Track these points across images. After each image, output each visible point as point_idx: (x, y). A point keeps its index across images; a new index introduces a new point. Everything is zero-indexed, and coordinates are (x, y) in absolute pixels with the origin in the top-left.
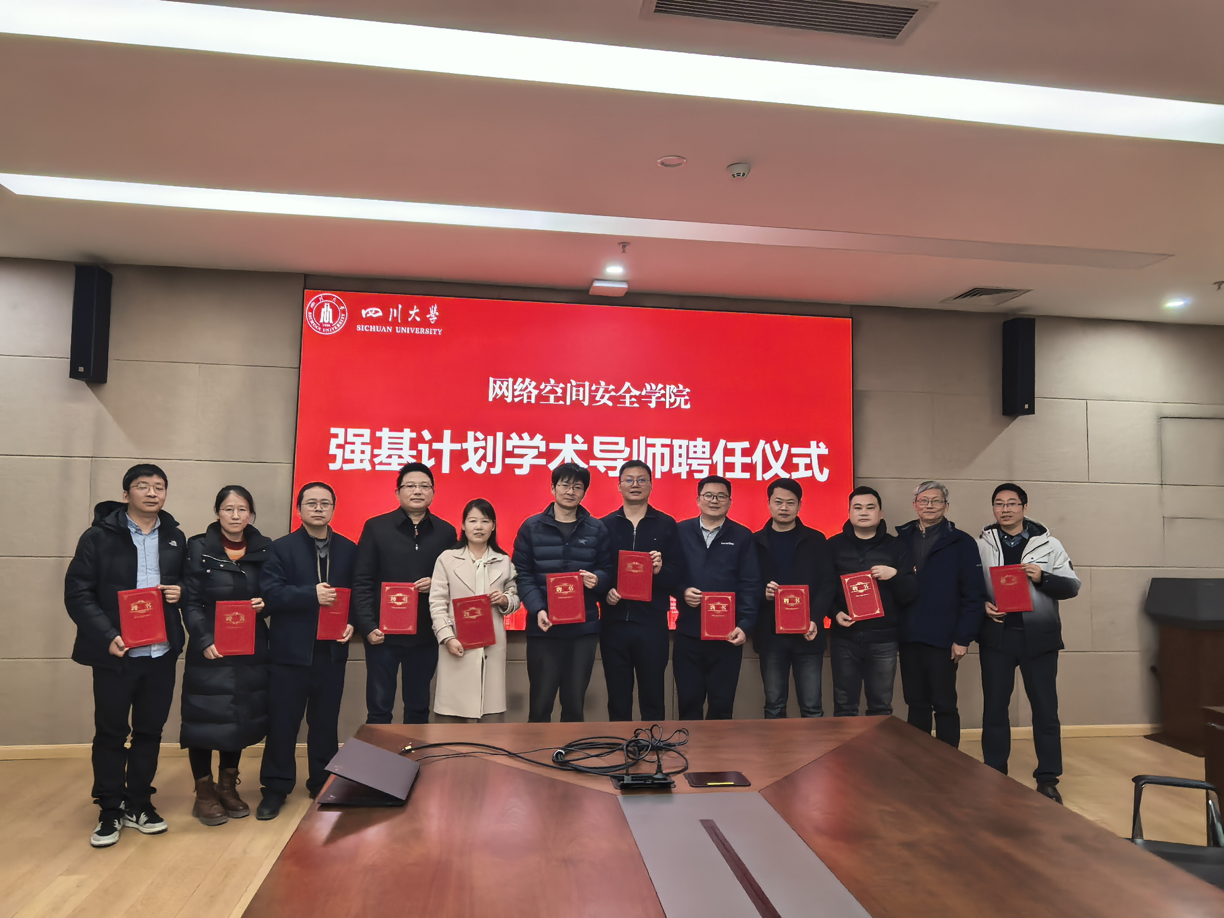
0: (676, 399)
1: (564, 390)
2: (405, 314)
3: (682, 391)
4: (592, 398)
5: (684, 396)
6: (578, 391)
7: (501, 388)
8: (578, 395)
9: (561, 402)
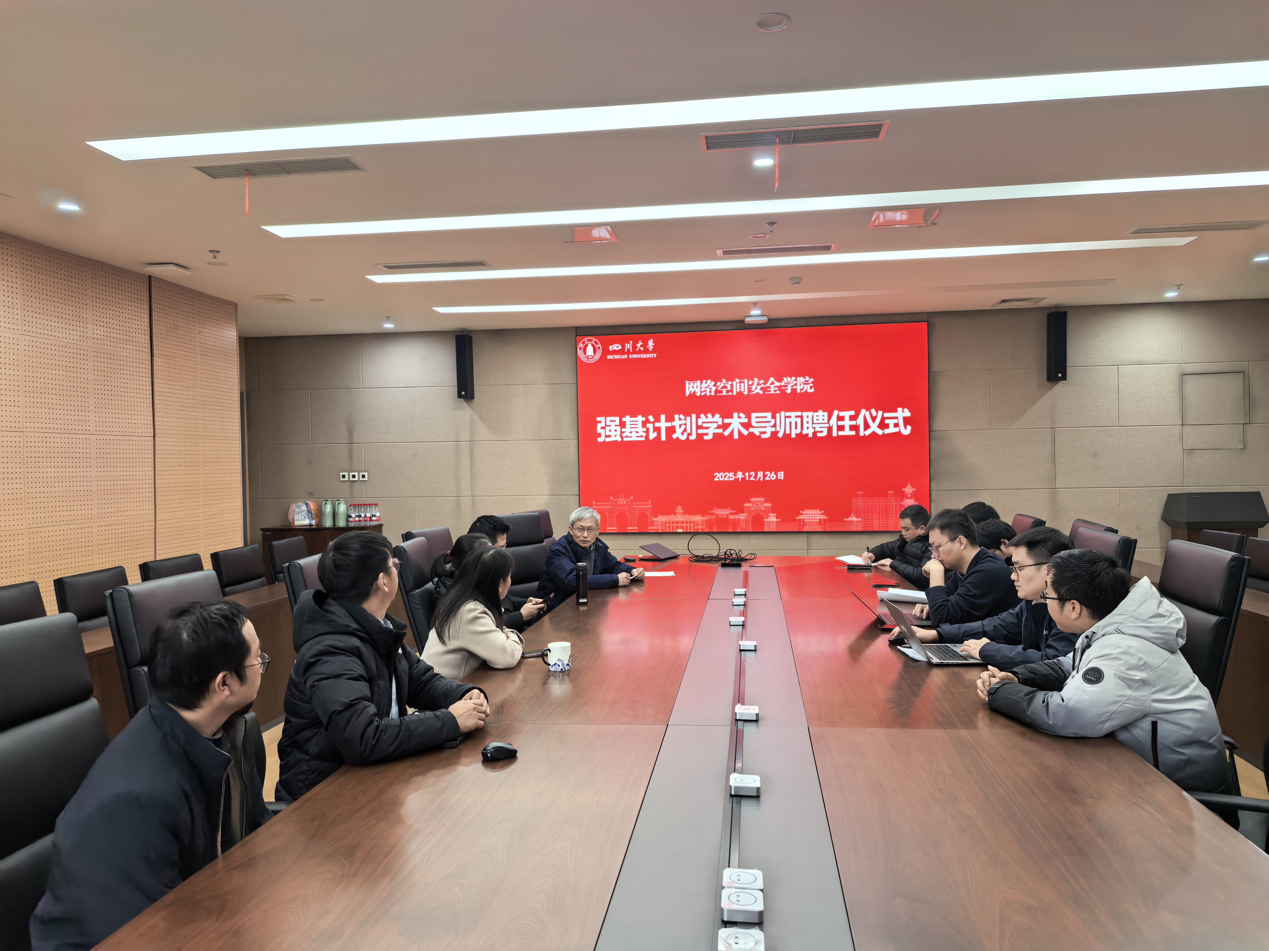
0: (804, 387)
1: (732, 385)
2: (634, 347)
3: (808, 381)
4: (750, 390)
5: (809, 384)
6: (740, 386)
7: (693, 387)
8: (740, 388)
9: (730, 394)
